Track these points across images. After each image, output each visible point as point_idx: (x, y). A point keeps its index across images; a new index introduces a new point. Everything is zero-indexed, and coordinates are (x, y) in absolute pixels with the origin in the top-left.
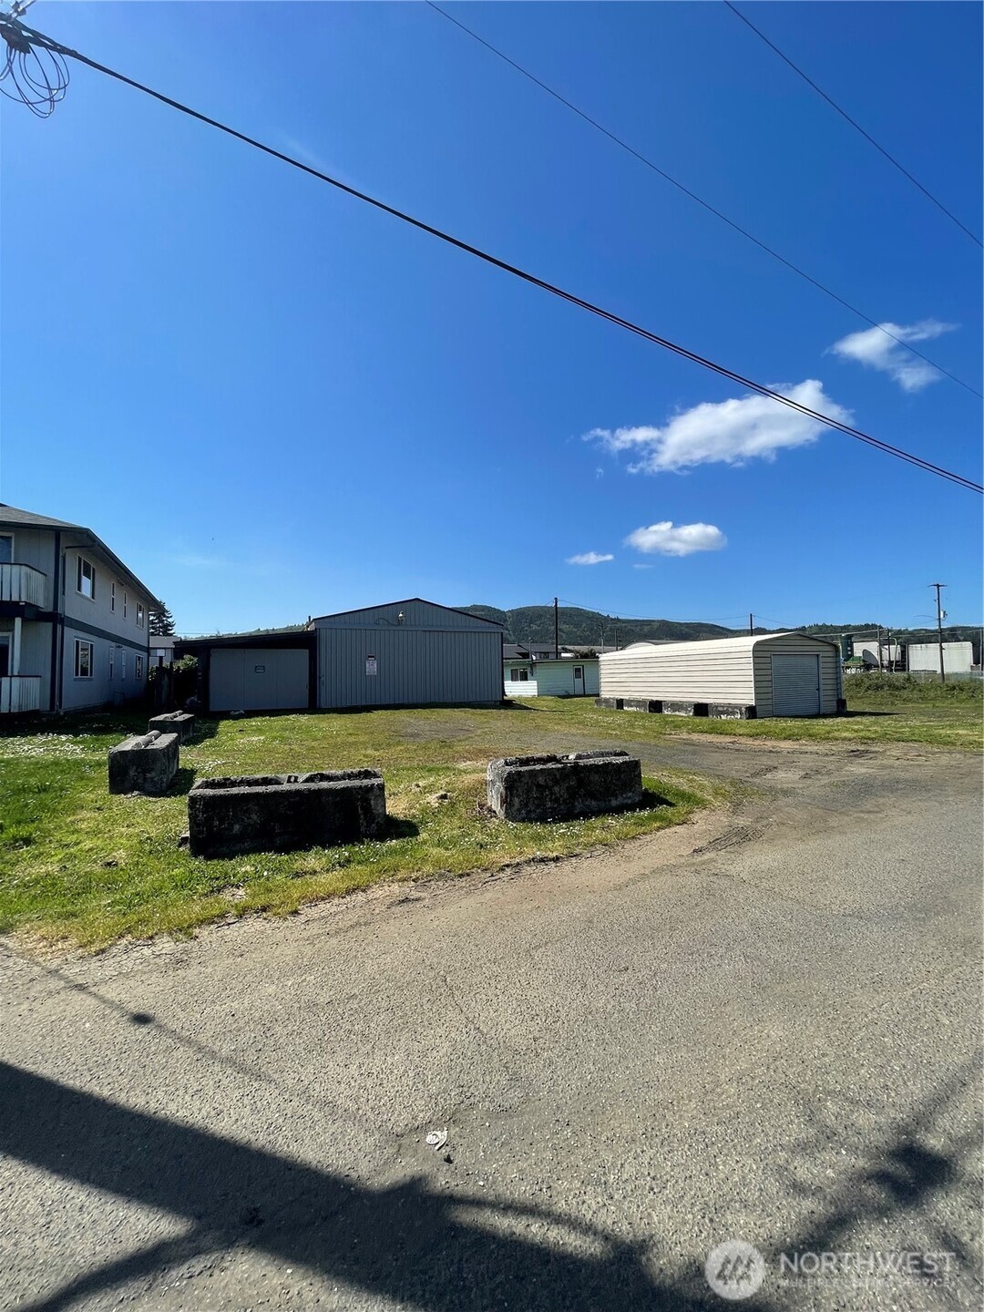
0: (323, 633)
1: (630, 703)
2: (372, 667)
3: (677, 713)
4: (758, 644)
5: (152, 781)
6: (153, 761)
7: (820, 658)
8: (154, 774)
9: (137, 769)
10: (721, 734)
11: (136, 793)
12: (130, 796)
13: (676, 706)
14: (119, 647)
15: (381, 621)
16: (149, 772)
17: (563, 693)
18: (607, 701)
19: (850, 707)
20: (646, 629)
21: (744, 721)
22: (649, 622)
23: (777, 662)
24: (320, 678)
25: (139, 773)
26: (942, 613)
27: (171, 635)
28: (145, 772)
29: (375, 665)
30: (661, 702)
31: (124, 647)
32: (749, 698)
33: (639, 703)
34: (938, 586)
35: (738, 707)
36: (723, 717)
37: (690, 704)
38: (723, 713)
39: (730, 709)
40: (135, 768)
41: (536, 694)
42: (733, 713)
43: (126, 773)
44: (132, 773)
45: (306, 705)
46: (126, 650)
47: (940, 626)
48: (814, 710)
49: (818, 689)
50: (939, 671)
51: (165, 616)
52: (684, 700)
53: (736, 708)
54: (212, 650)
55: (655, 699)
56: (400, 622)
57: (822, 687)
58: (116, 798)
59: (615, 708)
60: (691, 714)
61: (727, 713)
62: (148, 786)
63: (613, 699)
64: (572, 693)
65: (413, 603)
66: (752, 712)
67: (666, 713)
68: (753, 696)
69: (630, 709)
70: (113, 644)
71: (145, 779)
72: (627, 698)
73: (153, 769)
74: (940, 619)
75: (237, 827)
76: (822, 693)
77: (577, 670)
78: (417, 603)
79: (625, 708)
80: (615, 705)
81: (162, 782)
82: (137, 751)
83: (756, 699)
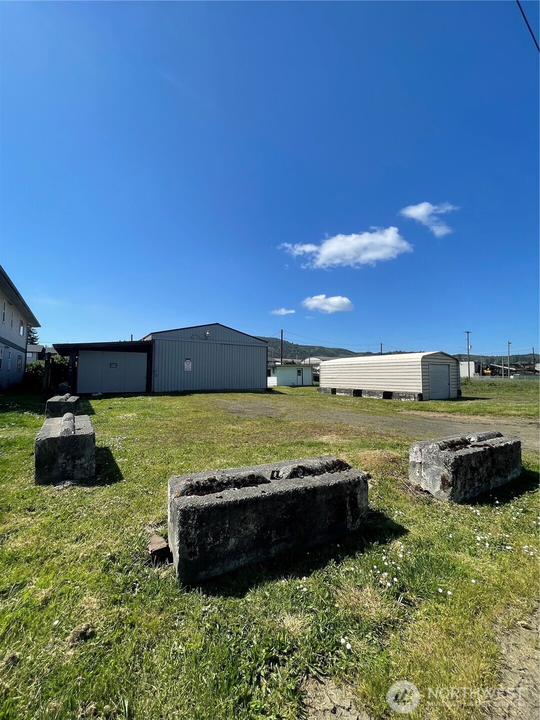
0: (157, 343)
1: (340, 391)
2: (188, 366)
3: (372, 397)
4: (424, 357)
5: (82, 467)
6: (83, 448)
7: (451, 367)
8: (83, 460)
9: (66, 456)
10: (428, 411)
11: (68, 483)
12: (61, 487)
13: (371, 393)
14: (7, 347)
15: (195, 336)
16: (79, 458)
17: (291, 384)
18: (325, 389)
19: (463, 395)
20: (312, 351)
21: (417, 402)
22: (313, 347)
23: (432, 368)
24: (154, 372)
25: (68, 460)
26: (469, 346)
27: (36, 344)
28: (74, 458)
29: (190, 364)
30: (361, 390)
31: (11, 348)
32: (419, 389)
33: (347, 391)
34: (468, 332)
35: (414, 394)
36: (403, 400)
37: (380, 392)
38: (403, 397)
39: (407, 395)
40: (63, 455)
41: (276, 385)
42: (410, 398)
43: (54, 460)
44: (61, 461)
45: (144, 390)
46: (11, 350)
47: (468, 353)
48: (447, 397)
49: (449, 384)
50: (468, 376)
51: (32, 332)
52: (376, 389)
53: (411, 394)
54: (80, 351)
55: (356, 388)
56: (206, 337)
57: (451, 383)
58: (48, 491)
59: (330, 394)
60: (381, 398)
61: (405, 397)
62: (78, 474)
63: (330, 388)
64: (296, 384)
65: (214, 326)
66: (421, 397)
67: (364, 397)
68: (421, 388)
69: (340, 394)
70: (3, 345)
71: (74, 467)
72: (338, 388)
73: (82, 456)
74: (468, 349)
75: (232, 541)
76: (451, 386)
77: (299, 371)
78: (217, 326)
79: (337, 394)
80: (330, 391)
81: (92, 468)
82: (67, 438)
83: (423, 390)
